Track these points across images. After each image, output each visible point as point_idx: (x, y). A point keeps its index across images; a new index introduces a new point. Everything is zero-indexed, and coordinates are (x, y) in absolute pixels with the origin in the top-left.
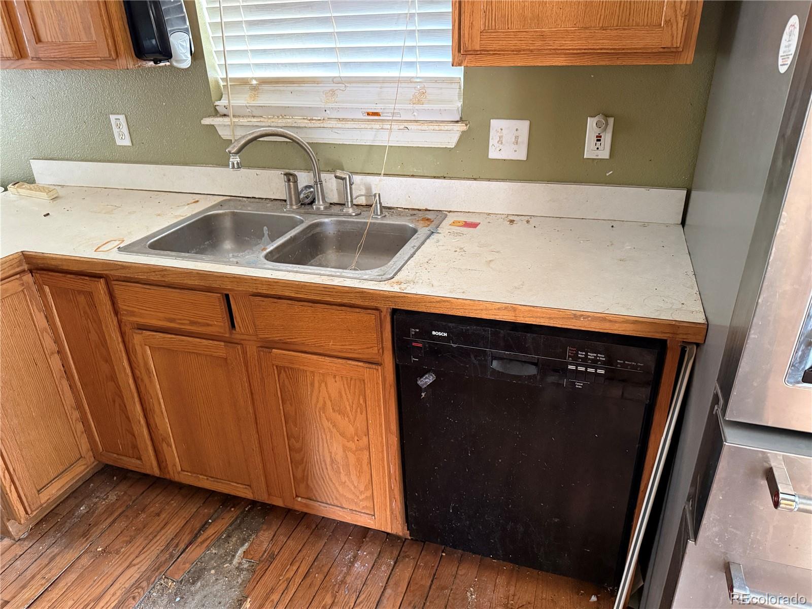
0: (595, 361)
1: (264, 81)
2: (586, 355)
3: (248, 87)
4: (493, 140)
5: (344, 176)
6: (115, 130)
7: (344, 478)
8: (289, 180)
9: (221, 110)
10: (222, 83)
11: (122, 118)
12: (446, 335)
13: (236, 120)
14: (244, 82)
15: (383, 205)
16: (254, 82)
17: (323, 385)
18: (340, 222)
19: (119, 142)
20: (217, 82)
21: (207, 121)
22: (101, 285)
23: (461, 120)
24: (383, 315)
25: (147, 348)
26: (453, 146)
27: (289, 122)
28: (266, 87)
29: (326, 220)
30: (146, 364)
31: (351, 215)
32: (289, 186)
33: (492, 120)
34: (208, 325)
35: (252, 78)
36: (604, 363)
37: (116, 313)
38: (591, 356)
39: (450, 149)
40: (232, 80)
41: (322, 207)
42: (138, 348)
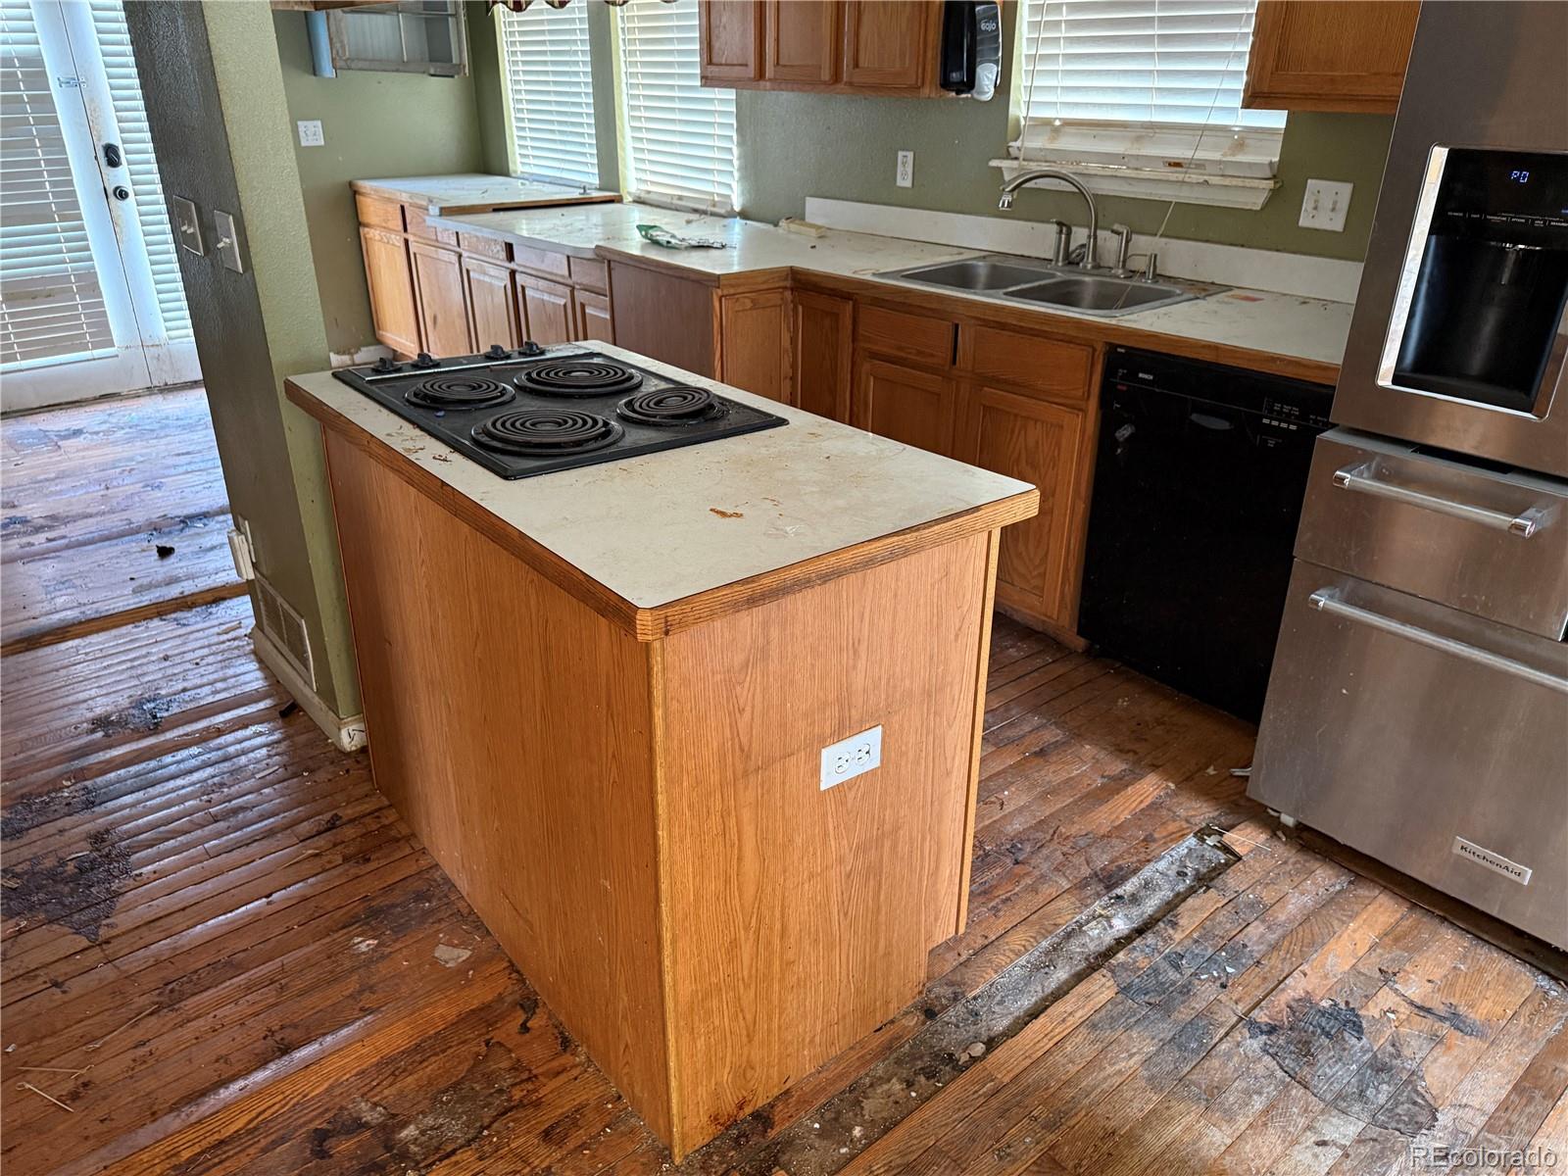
0: (1289, 415)
1: (1068, 123)
2: (1282, 408)
3: (1049, 128)
4: (1307, 204)
5: (1120, 230)
6: (900, 168)
7: (1021, 547)
8: (1061, 232)
9: (1014, 152)
10: (1023, 122)
11: (910, 155)
12: (1151, 377)
13: (1025, 163)
14: (1047, 123)
15: (1158, 272)
16: (1057, 123)
17: (1023, 432)
18: (1102, 284)
19: (900, 183)
20: (1018, 121)
21: (994, 163)
22: (850, 305)
23: (1274, 177)
24: (1097, 354)
25: (872, 379)
26: (1259, 208)
27: (1080, 168)
28: (1068, 129)
29: (1087, 279)
30: (866, 395)
31: (1118, 277)
32: (1060, 238)
33: (1309, 181)
34: (932, 355)
35: (1055, 119)
36: (1297, 417)
37: (854, 340)
38: (1286, 408)
39: (1256, 211)
40: (1032, 119)
41: (1089, 266)
42: (864, 376)
